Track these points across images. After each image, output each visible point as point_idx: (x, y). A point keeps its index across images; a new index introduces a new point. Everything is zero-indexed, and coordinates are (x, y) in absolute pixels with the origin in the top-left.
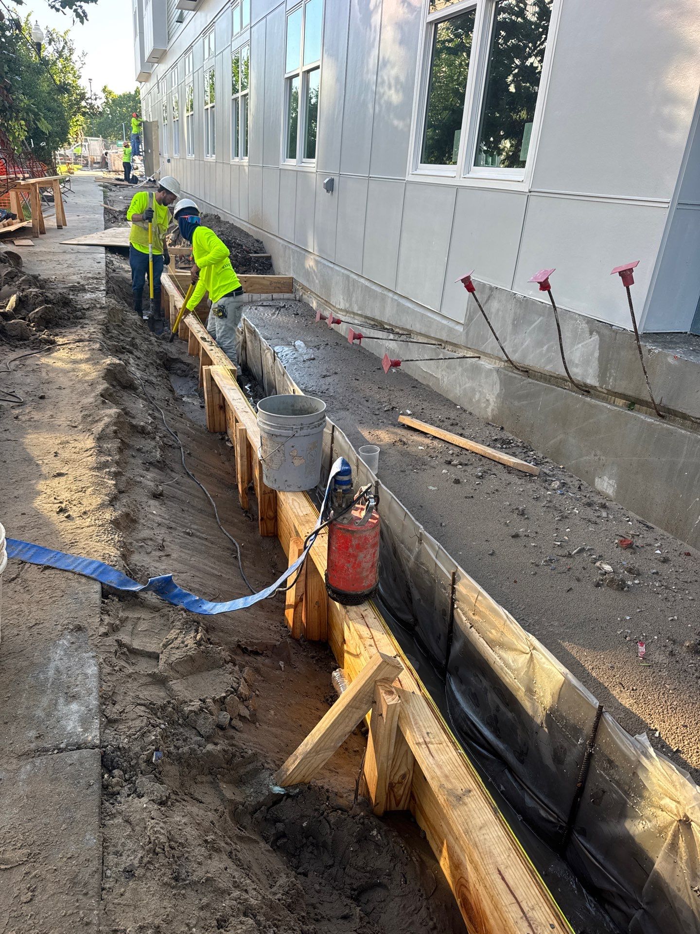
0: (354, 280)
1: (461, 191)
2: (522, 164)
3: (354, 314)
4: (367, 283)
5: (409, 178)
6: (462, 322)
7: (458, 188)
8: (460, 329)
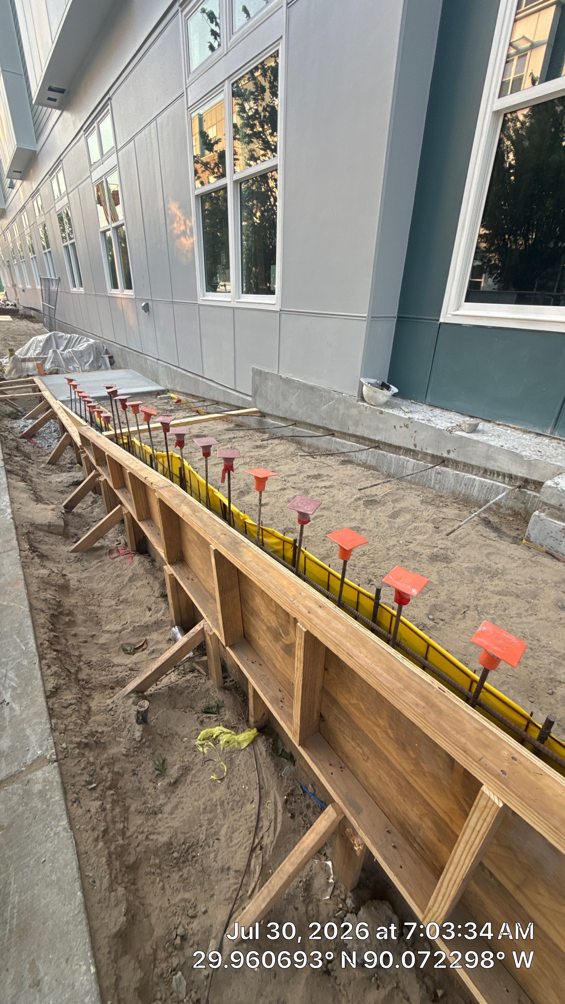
0: (174, 370)
1: (236, 311)
2: (273, 293)
3: (178, 392)
4: (183, 372)
5: (200, 302)
6: (250, 394)
7: (234, 308)
8: (250, 399)
